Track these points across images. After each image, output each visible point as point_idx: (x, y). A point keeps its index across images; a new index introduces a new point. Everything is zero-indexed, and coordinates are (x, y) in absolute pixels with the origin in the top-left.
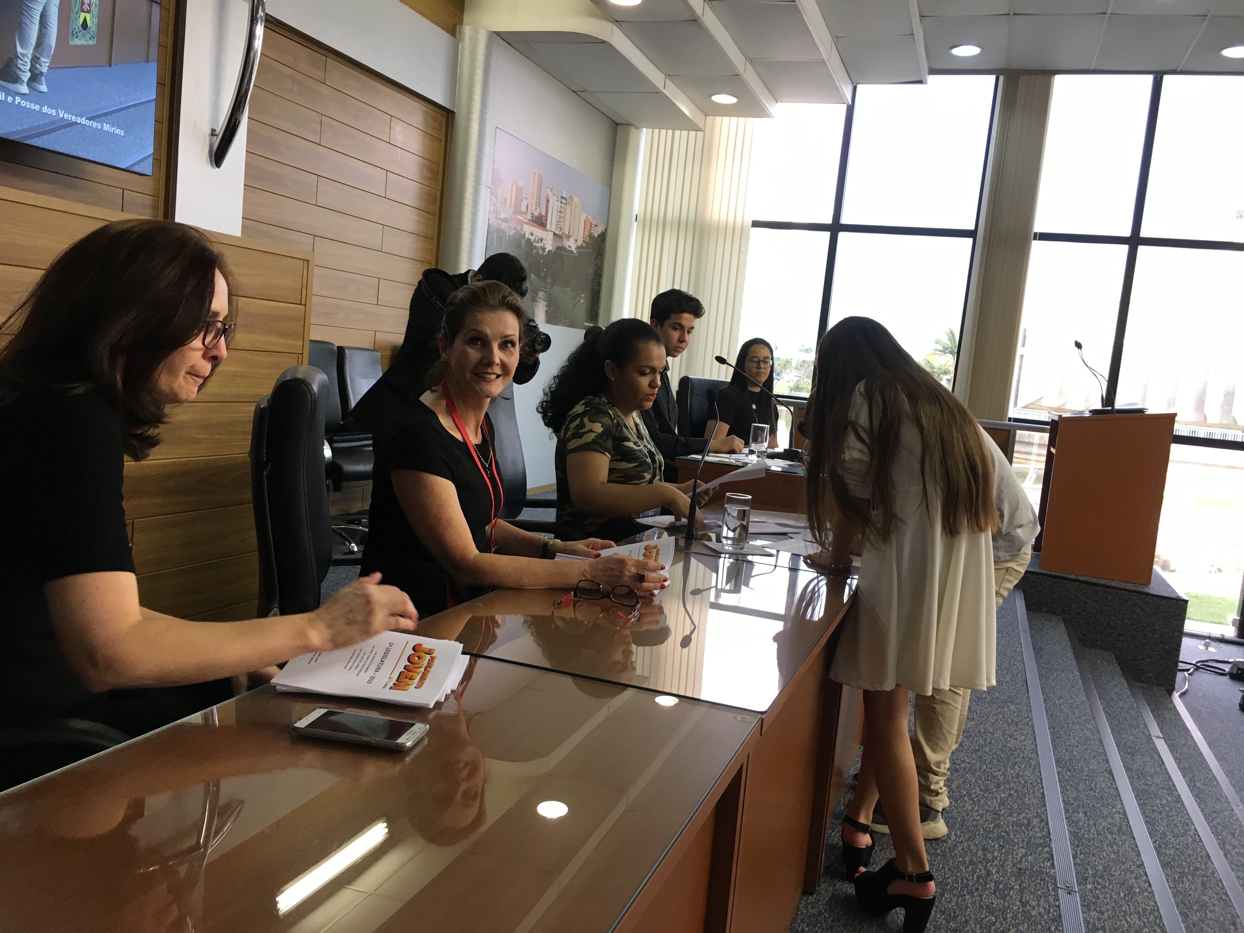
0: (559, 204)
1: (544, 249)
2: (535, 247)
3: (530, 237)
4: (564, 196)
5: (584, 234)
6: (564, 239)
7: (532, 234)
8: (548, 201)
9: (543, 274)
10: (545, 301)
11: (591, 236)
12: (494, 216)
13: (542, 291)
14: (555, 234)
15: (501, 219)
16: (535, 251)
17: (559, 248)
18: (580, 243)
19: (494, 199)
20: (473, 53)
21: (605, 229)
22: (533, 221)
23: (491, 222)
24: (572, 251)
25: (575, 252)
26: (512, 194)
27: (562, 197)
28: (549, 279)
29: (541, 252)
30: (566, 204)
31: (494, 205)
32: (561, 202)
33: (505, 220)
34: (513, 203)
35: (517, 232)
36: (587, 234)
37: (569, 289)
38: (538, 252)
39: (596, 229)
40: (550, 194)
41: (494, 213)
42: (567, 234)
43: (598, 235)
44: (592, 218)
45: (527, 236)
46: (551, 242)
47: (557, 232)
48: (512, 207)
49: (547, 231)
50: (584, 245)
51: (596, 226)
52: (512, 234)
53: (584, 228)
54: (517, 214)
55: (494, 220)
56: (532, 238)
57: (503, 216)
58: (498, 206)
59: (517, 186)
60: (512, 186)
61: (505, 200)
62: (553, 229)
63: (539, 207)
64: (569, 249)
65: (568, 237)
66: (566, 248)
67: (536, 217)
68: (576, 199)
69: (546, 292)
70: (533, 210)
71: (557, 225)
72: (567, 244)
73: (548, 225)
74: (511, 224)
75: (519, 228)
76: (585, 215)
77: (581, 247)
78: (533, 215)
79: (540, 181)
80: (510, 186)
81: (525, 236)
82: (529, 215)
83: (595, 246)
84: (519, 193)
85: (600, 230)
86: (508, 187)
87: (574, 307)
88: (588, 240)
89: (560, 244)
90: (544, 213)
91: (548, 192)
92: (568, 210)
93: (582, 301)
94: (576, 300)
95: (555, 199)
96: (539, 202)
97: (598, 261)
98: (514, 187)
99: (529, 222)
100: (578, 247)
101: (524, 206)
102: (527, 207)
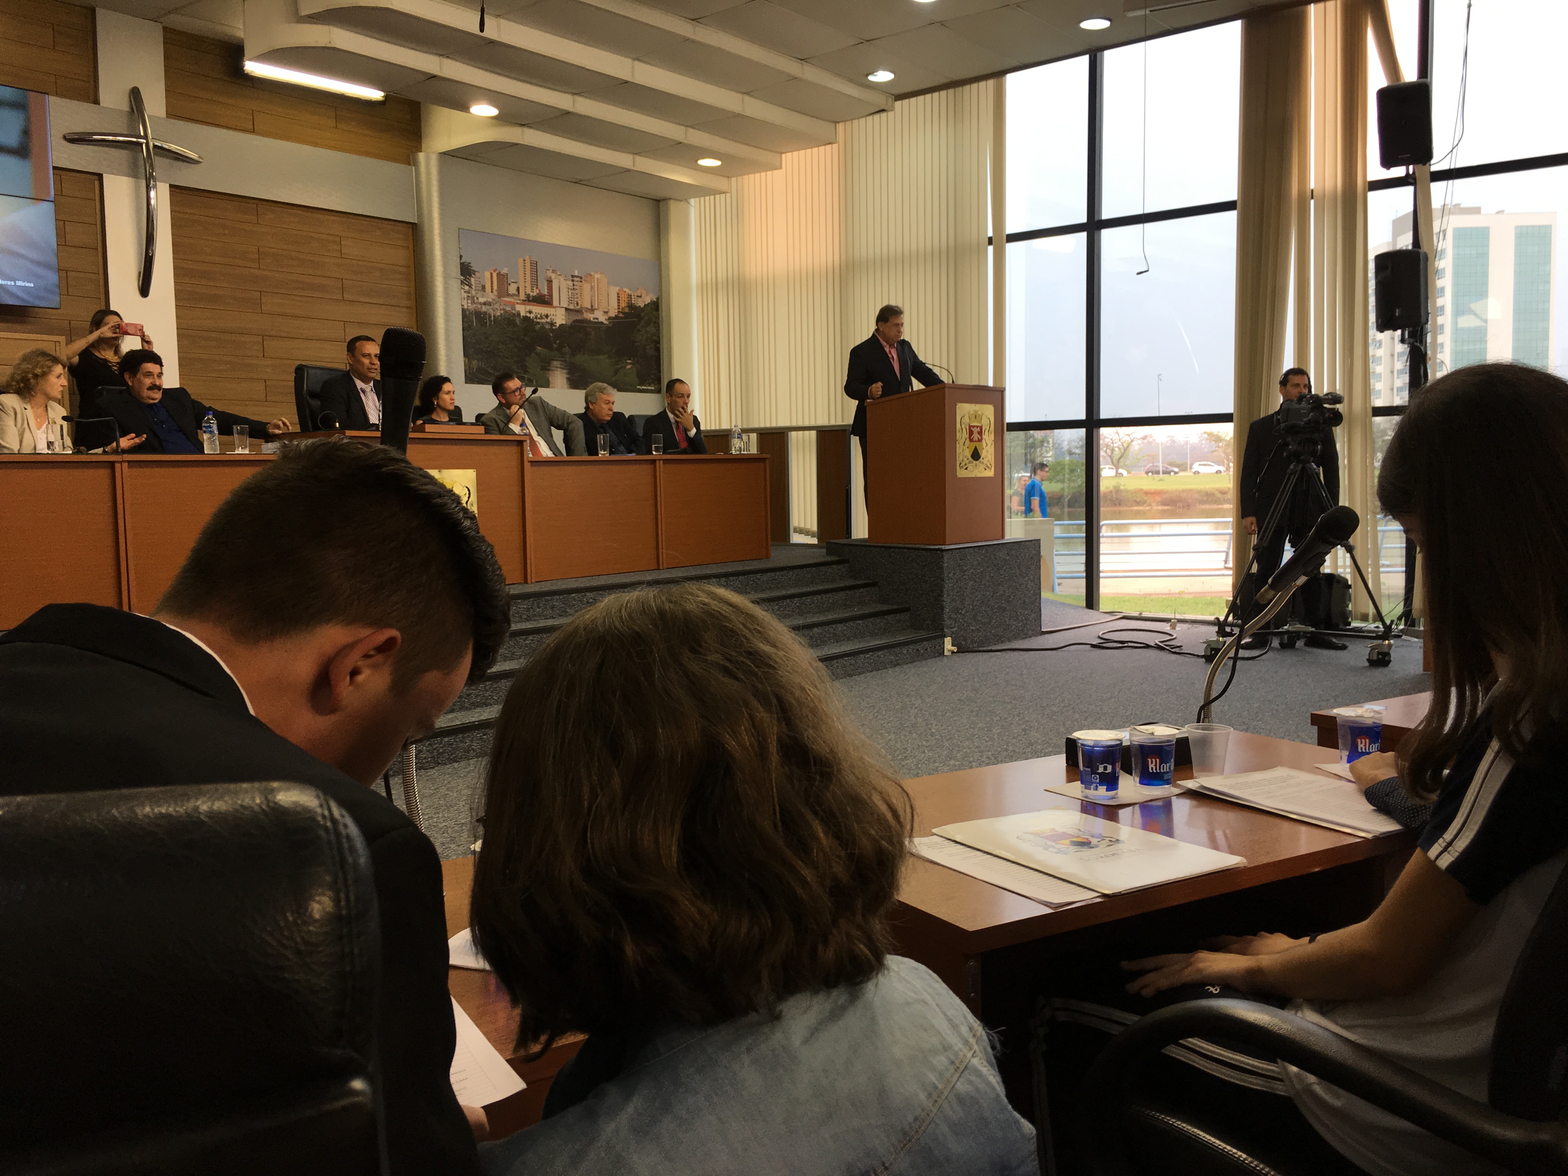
0: (570, 283)
1: (552, 324)
2: (538, 323)
3: (528, 315)
4: (576, 274)
5: (619, 306)
6: (585, 313)
7: (530, 312)
8: (550, 282)
9: (555, 346)
10: (563, 369)
11: (631, 306)
12: (469, 301)
13: (556, 360)
14: (566, 309)
15: (480, 303)
16: (538, 326)
17: (578, 321)
18: (613, 313)
19: (467, 288)
20: (428, 174)
21: (658, 299)
22: (529, 301)
23: (466, 307)
24: (602, 323)
25: (605, 322)
26: (492, 281)
27: (573, 276)
28: (567, 350)
29: (548, 327)
30: (581, 282)
31: (468, 292)
32: (573, 281)
33: (485, 304)
34: (495, 286)
35: (506, 312)
36: (623, 304)
37: (600, 357)
38: (543, 327)
39: (640, 299)
40: (553, 276)
41: (468, 300)
42: (589, 307)
43: (645, 305)
44: (630, 290)
45: (523, 314)
46: (564, 317)
47: (572, 307)
48: (495, 292)
49: (555, 307)
50: (621, 315)
51: (641, 297)
52: (498, 314)
53: (619, 300)
54: (504, 297)
55: (470, 305)
56: (532, 316)
57: (482, 300)
58: (473, 292)
59: (499, 274)
60: (491, 274)
61: (484, 287)
62: (566, 306)
63: (537, 288)
64: (596, 321)
65: (592, 310)
66: (590, 321)
67: (533, 296)
68: (597, 276)
69: (565, 361)
70: (529, 291)
71: (570, 302)
72: (590, 317)
73: (555, 302)
74: (497, 306)
75: (508, 309)
76: (618, 288)
77: (616, 317)
78: (528, 296)
79: (534, 266)
80: (488, 275)
81: (519, 314)
82: (522, 296)
83: (642, 314)
84: (503, 279)
85: (648, 300)
86: (485, 276)
87: (616, 372)
88: (627, 310)
89: (579, 318)
90: (546, 293)
91: (550, 274)
92: (586, 287)
93: (629, 367)
94: (618, 367)
95: (562, 279)
96: (535, 283)
97: (651, 329)
98: (495, 275)
99: (524, 302)
100: (610, 318)
101: (512, 289)
102: (518, 289)
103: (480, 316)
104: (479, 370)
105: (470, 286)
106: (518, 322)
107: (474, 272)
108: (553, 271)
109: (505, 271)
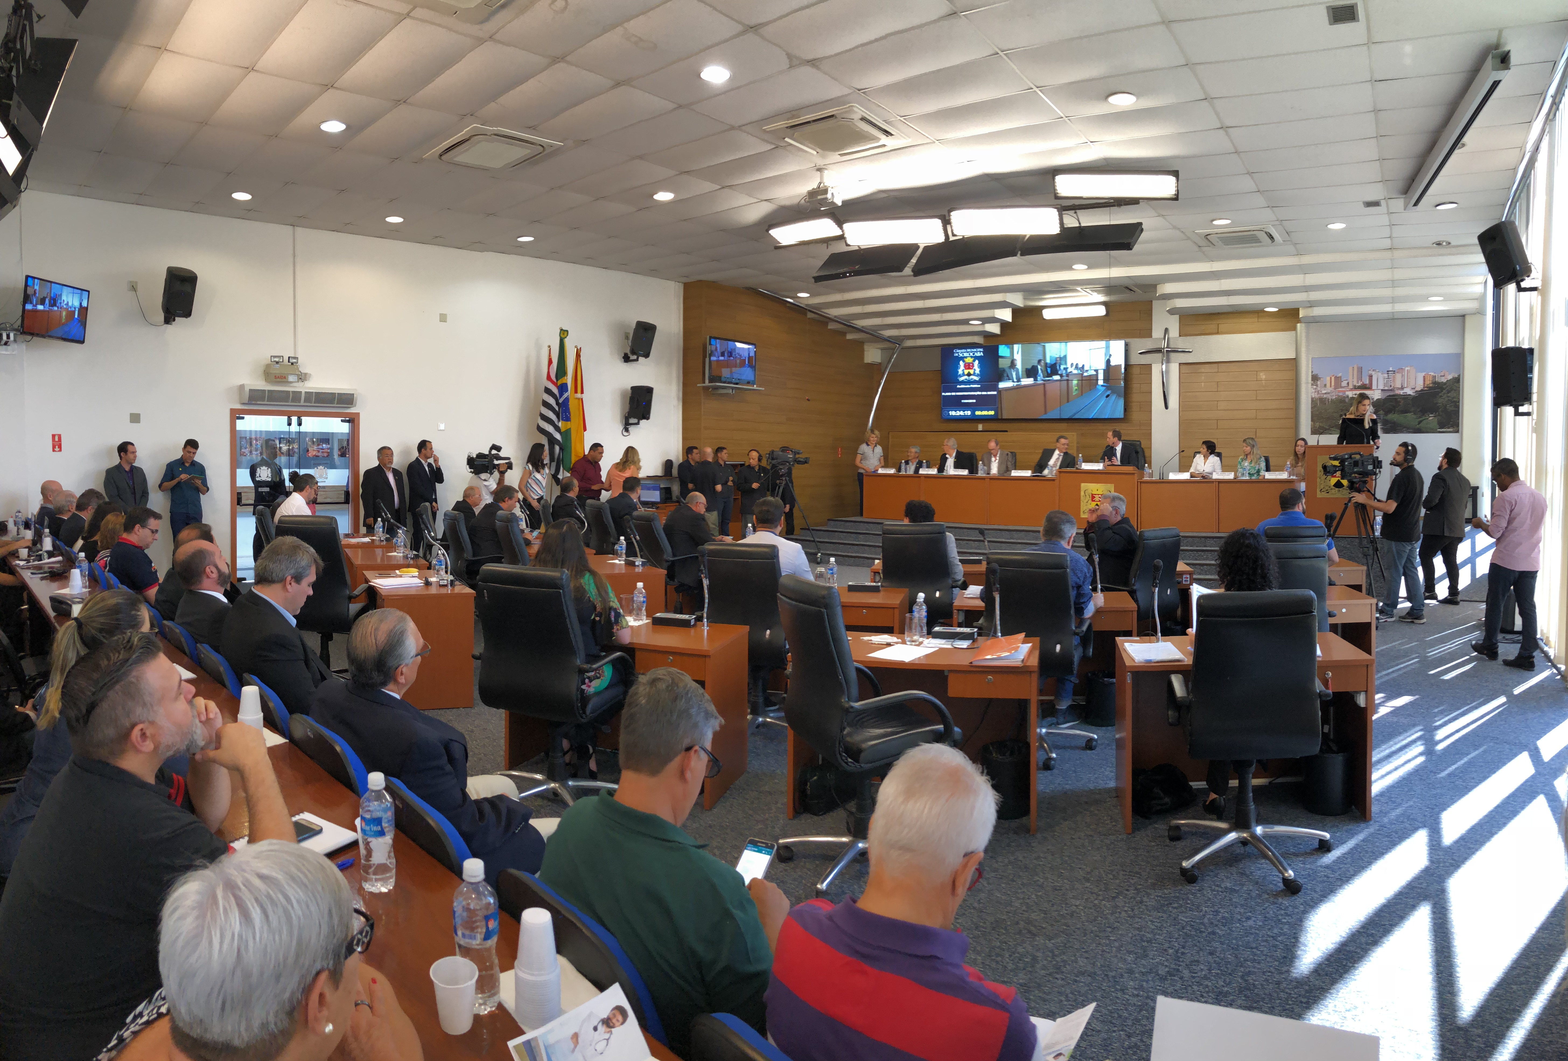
0: (1386, 375)
4: (1391, 369)
5: (1424, 383)
6: (1397, 391)
8: (1371, 377)
11: (1435, 383)
12: (1316, 393)
14: (1382, 390)
15: (1323, 394)
17: (1390, 396)
18: (1419, 388)
19: (1315, 387)
21: (1456, 377)
24: (1410, 395)
25: (1413, 394)
26: (1329, 381)
27: (1389, 371)
30: (1395, 373)
31: (1315, 389)
32: (1389, 373)
33: (1325, 393)
34: (1333, 384)
35: (1338, 396)
36: (1429, 382)
37: (1409, 414)
40: (1373, 373)
43: (1447, 380)
44: (1434, 374)
46: (1380, 394)
47: (1386, 388)
48: (1333, 387)
50: (1426, 389)
51: (1442, 376)
52: (1335, 397)
53: (1425, 380)
54: (1338, 388)
55: (1317, 395)
58: (1321, 389)
59: (1336, 378)
60: (1331, 378)
61: (1325, 385)
62: (1382, 388)
63: (1361, 381)
64: (1406, 394)
65: (1402, 388)
66: (1400, 395)
68: (1407, 368)
70: (1355, 383)
71: (1385, 385)
72: (1401, 392)
73: (1374, 387)
74: (1334, 394)
75: (1341, 394)
76: (1423, 374)
77: (1422, 390)
78: (1355, 386)
79: (1360, 370)
80: (1328, 379)
81: (1348, 397)
82: (1351, 386)
83: (1444, 387)
84: (1338, 380)
85: (1450, 377)
86: (1327, 380)
87: (1420, 422)
88: (1431, 385)
89: (1392, 393)
90: (1367, 382)
91: (1370, 372)
92: (1398, 376)
93: (1431, 418)
94: (1421, 419)
95: (1380, 374)
96: (1360, 378)
97: (1452, 394)
98: (1333, 378)
99: (1351, 390)
100: (1416, 392)
101: (1344, 384)
102: (1348, 383)
103: (1322, 400)
104: (1320, 427)
105: (1317, 385)
106: (1347, 400)
107: (1320, 378)
108: (1373, 370)
109: (1340, 375)
